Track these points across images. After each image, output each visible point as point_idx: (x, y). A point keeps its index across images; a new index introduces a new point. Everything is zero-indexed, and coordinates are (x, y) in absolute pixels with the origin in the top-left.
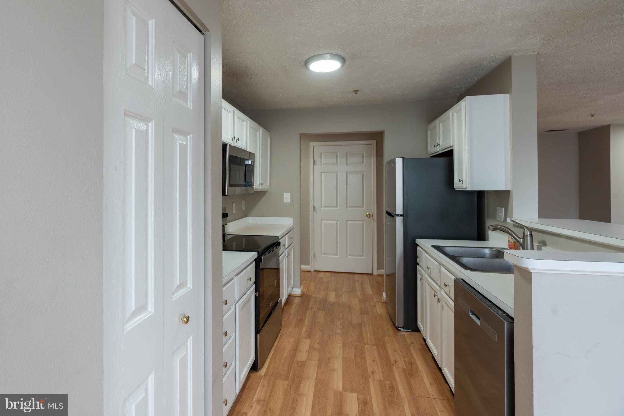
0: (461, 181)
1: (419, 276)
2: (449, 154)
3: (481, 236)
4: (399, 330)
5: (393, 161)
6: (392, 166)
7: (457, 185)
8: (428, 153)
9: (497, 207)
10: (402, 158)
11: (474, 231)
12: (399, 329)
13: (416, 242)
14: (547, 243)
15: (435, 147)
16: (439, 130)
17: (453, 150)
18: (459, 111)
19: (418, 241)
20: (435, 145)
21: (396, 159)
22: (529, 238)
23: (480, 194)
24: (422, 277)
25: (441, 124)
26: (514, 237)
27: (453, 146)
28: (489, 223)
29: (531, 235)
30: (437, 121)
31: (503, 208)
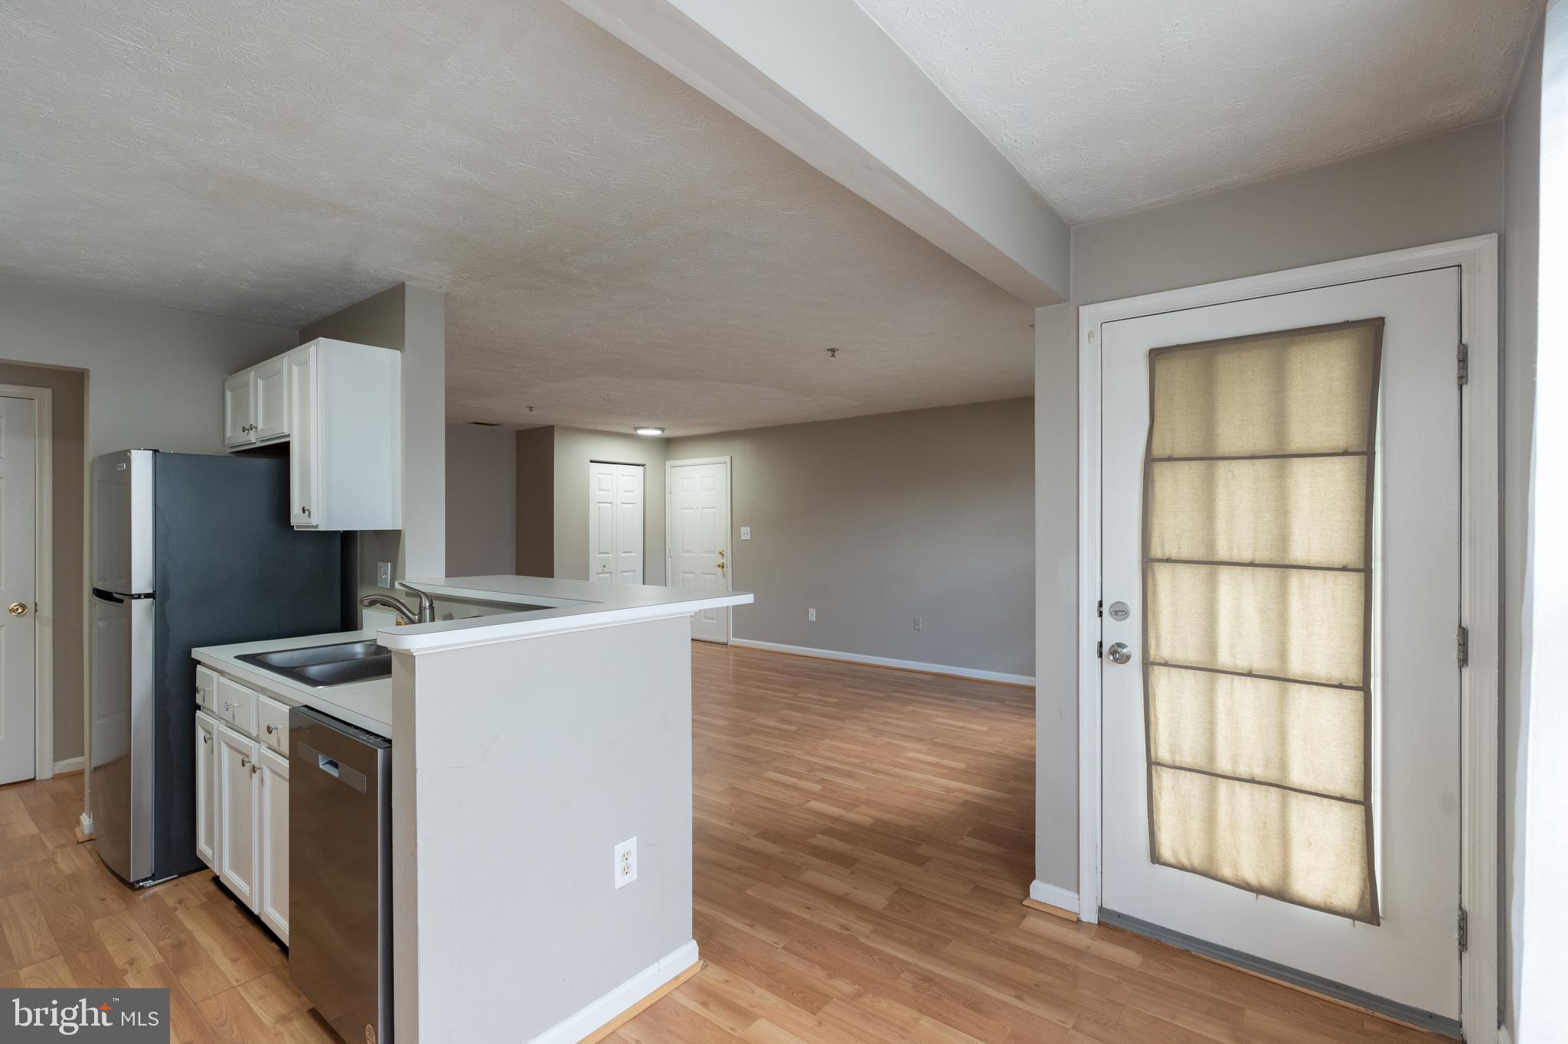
0: (307, 512)
1: (200, 734)
2: (279, 452)
3: (349, 622)
4: (142, 887)
5: (124, 457)
6: (119, 469)
7: (297, 519)
8: (226, 443)
9: (379, 563)
10: (151, 452)
11: (336, 617)
12: (141, 884)
13: (193, 656)
14: (454, 615)
15: (244, 431)
16: (256, 395)
17: (288, 443)
18: (304, 364)
19: (198, 653)
20: (244, 427)
21: (133, 451)
22: (428, 611)
23: (348, 539)
24: (210, 733)
25: (260, 382)
26: (404, 613)
27: (289, 435)
28: (364, 593)
29: (431, 607)
30: (252, 373)
31: (389, 564)
